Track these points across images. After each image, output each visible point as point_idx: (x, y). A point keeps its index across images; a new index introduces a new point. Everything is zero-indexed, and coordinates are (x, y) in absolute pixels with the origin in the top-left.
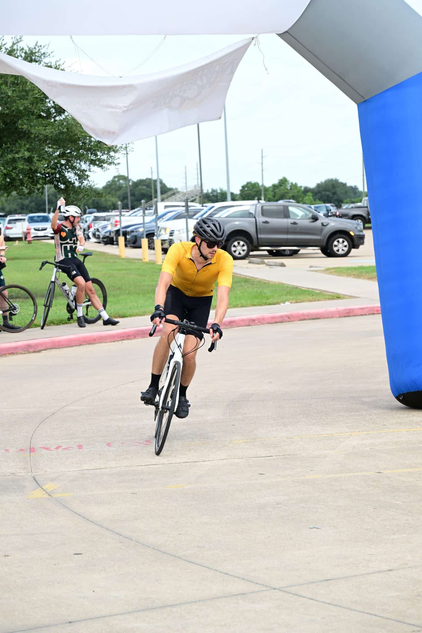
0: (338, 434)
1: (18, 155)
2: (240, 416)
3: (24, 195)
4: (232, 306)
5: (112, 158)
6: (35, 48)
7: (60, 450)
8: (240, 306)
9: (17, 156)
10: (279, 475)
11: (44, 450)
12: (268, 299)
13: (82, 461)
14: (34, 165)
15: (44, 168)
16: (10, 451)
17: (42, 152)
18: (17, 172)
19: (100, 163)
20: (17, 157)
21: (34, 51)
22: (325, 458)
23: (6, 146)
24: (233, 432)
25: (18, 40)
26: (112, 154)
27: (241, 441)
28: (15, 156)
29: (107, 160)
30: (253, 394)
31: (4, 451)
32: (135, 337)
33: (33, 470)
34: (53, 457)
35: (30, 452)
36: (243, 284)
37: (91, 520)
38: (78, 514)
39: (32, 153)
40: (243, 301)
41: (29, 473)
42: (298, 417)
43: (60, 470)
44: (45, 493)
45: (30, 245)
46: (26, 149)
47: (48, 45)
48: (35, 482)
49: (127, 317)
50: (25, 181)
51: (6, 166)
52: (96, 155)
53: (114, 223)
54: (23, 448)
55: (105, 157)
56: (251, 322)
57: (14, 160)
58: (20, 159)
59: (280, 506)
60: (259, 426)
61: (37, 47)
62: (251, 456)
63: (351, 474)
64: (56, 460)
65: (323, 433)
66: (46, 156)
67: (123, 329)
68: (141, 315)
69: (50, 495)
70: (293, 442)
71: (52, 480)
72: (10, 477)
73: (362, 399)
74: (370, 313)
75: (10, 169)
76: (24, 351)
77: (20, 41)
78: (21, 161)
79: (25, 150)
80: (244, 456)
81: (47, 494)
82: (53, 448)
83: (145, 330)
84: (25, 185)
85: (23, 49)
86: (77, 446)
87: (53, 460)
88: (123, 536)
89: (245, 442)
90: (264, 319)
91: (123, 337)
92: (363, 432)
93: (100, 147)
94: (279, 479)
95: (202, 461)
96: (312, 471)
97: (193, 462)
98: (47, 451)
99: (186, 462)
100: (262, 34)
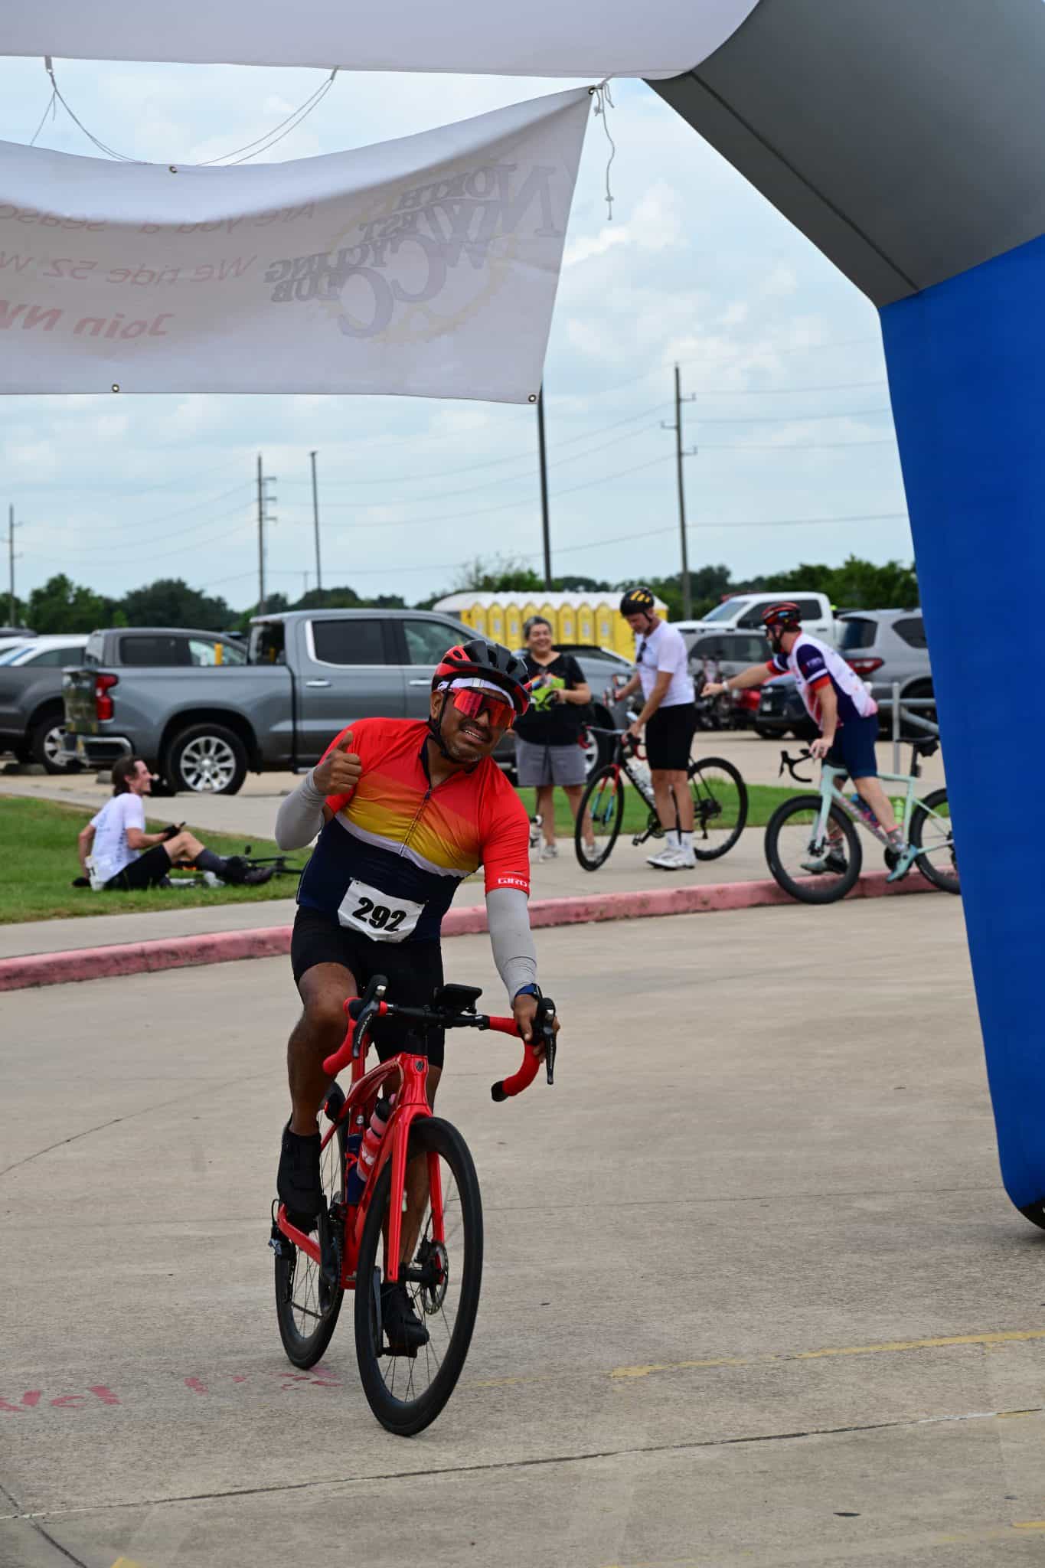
7: (46, 1409)
10: (914, 1519)
13: (161, 1459)
22: (996, 1440)
24: (570, 1334)
27: (636, 1372)
33: (12, 1495)
34: (42, 1437)
41: (10, 1511)
43: (111, 1496)
48: (58, 1552)
62: (732, 1436)
64: (62, 1450)
65: (875, 1336)
70: (815, 1372)
71: (120, 1542)
73: (855, 1205)
74: (559, 921)
80: (704, 1433)
82: (16, 1399)
86: (87, 1388)
87: (56, 1453)
89: (655, 1373)
92: (1004, 1330)
94: (933, 1539)
95: (584, 1457)
96: (1014, 1502)
97: (555, 1460)
98: (5, 1414)
99: (529, 1460)
100: (612, 79)
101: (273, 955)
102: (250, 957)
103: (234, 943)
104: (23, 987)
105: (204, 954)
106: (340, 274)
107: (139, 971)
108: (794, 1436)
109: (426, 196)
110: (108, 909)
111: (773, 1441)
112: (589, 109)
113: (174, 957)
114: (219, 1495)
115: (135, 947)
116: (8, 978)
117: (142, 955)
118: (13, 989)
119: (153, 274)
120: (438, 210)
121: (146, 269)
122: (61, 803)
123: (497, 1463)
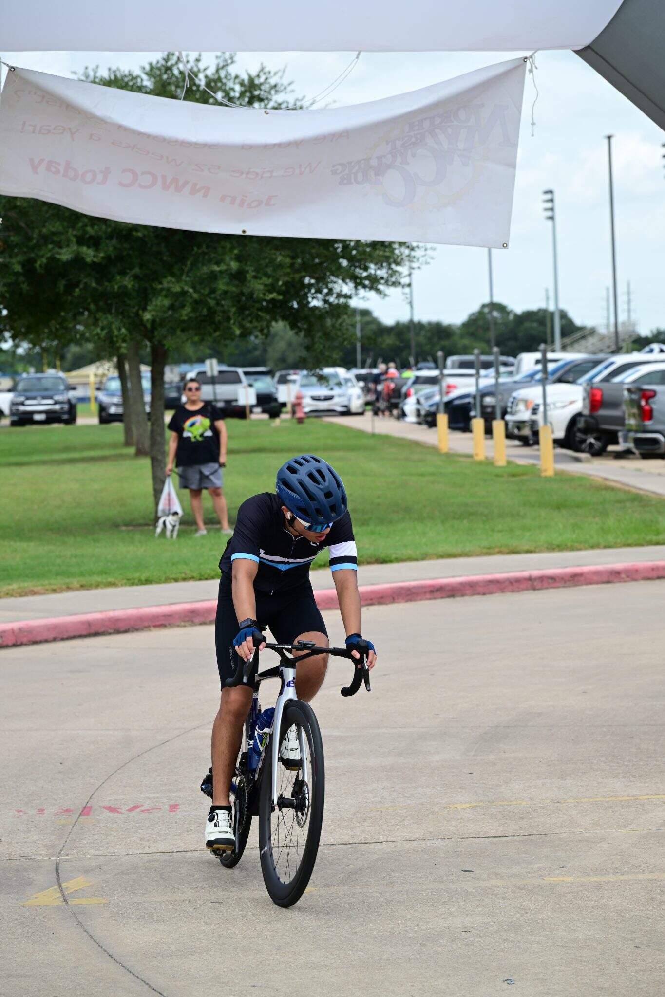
0: (647, 797)
1: (218, 266)
2: (492, 757)
3: (233, 340)
4: (587, 546)
5: (397, 274)
6: (258, 76)
7: (134, 813)
8: (602, 546)
9: (216, 268)
10: (496, 874)
11: (107, 811)
12: (658, 533)
13: (161, 836)
14: (248, 285)
15: (263, 292)
16: (45, 811)
17: (263, 262)
18: (218, 298)
19: (373, 283)
20: (216, 271)
21: (257, 82)
22: (601, 842)
23: (200, 251)
24: (460, 788)
25: (226, 61)
26: (393, 266)
27: (466, 805)
28: (213, 269)
29: (387, 278)
30: (540, 714)
31: (32, 812)
32: (394, 599)
33: (64, 849)
34: (115, 825)
35: (81, 814)
36: (628, 504)
37: (110, 953)
38: (95, 941)
39: (246, 263)
40: (611, 538)
41: (53, 856)
42: (595, 762)
43: (112, 851)
44: (60, 895)
45: (300, 426)
46: (233, 256)
47: (284, 71)
48: (55, 874)
49: (391, 561)
50: (231, 314)
51: (198, 286)
52: (366, 269)
53: (445, 389)
54: (72, 808)
55: (382, 273)
56: (613, 577)
57: (213, 277)
58: (224, 275)
59: (468, 935)
60: (516, 776)
61: (261, 74)
62: (467, 835)
63: (631, 877)
64: (117, 831)
65: (623, 793)
66: (269, 270)
67: (373, 584)
68: (417, 560)
69: (65, 900)
71: (87, 871)
72: (17, 863)
75: (206, 291)
76: (184, 621)
77: (232, 62)
78: (225, 278)
79: (231, 259)
80: (455, 834)
81: (62, 899)
82: (125, 809)
83: (414, 587)
84: (232, 322)
85: (237, 77)
86: (168, 805)
87: (112, 833)
88: (150, 986)
89: (473, 807)
90: (637, 571)
91: (371, 599)
93: (370, 255)
94: (493, 882)
95: (376, 843)
96: (562, 869)
97: (359, 843)
98: (111, 815)
99: (344, 843)
100: (539, 52)
101: (625, 581)
102: (608, 582)
103: (597, 573)
104: (442, 598)
105: (575, 579)
106: (380, 169)
107: (527, 589)
108: (500, 837)
109: (427, 124)
110: (537, 550)
111: (484, 839)
112: (525, 69)
113: (553, 581)
114: (167, 853)
115: (526, 574)
116: (432, 591)
117: (530, 579)
118: (435, 598)
119: (257, 174)
120: (437, 131)
121: (252, 170)
122: (606, 479)
123: (325, 843)
